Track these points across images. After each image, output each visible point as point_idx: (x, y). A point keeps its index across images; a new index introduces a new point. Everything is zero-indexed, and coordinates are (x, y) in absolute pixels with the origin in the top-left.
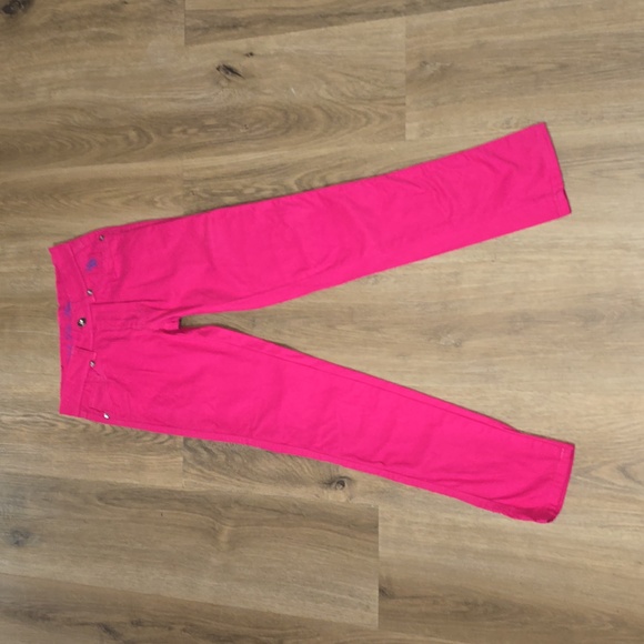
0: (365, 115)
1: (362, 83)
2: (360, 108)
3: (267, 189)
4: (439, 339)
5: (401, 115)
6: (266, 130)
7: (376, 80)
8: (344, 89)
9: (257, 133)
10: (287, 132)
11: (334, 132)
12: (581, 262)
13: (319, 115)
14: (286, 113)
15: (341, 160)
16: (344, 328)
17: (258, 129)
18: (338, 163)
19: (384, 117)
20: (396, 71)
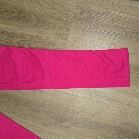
0: (54, 25)
1: (55, 11)
2: (52, 21)
3: (3, 41)
4: (61, 123)
5: (68, 29)
6: (9, 16)
7: (62, 12)
8: (47, 11)
9: (5, 16)
10: (18, 20)
11: (39, 27)
12: (124, 109)
13: (34, 18)
14: (19, 12)
15: (39, 39)
16: (23, 107)
17: (6, 15)
18: (37, 40)
19: (61, 28)
20: (71, 11)
